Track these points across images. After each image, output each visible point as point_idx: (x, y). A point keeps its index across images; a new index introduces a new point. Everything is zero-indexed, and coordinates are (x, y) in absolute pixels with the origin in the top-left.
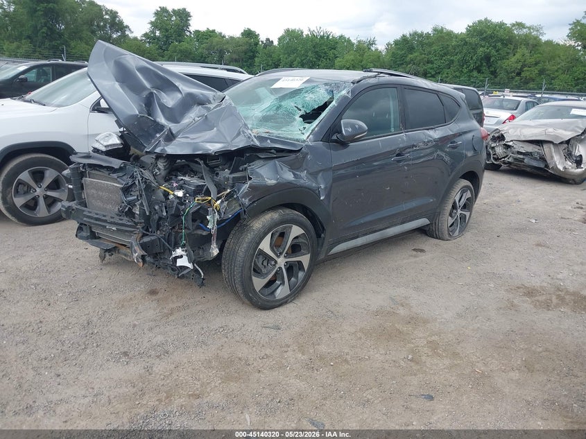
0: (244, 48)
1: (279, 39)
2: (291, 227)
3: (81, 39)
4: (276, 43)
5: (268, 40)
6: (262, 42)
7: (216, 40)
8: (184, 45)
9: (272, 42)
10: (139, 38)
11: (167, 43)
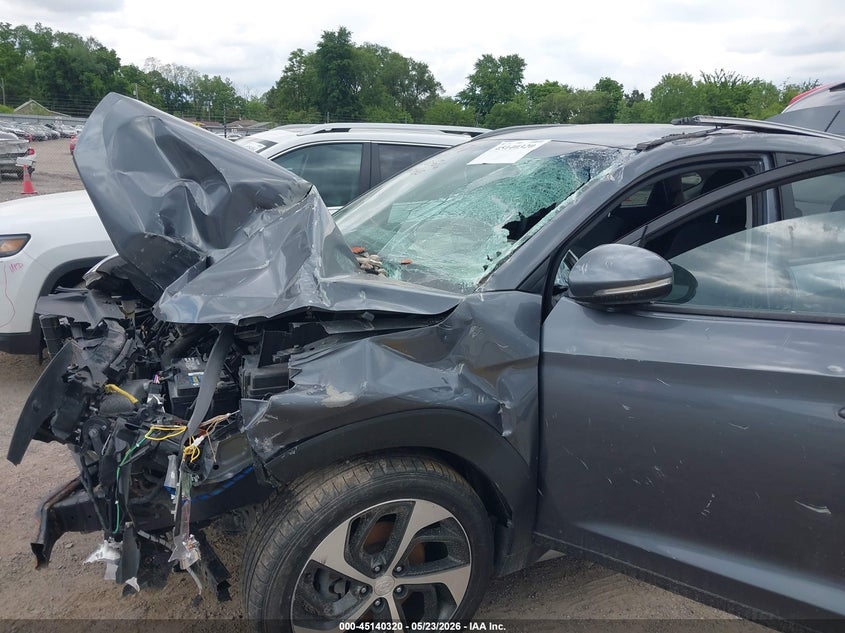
0: (598, 106)
1: (653, 90)
2: (410, 507)
3: (378, 103)
4: (648, 97)
5: (636, 92)
6: (627, 96)
7: (558, 96)
8: (513, 106)
9: (642, 95)
10: (454, 99)
11: (489, 104)
